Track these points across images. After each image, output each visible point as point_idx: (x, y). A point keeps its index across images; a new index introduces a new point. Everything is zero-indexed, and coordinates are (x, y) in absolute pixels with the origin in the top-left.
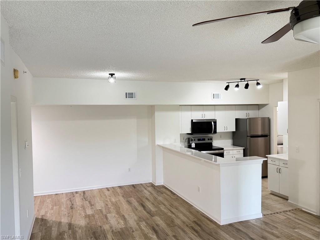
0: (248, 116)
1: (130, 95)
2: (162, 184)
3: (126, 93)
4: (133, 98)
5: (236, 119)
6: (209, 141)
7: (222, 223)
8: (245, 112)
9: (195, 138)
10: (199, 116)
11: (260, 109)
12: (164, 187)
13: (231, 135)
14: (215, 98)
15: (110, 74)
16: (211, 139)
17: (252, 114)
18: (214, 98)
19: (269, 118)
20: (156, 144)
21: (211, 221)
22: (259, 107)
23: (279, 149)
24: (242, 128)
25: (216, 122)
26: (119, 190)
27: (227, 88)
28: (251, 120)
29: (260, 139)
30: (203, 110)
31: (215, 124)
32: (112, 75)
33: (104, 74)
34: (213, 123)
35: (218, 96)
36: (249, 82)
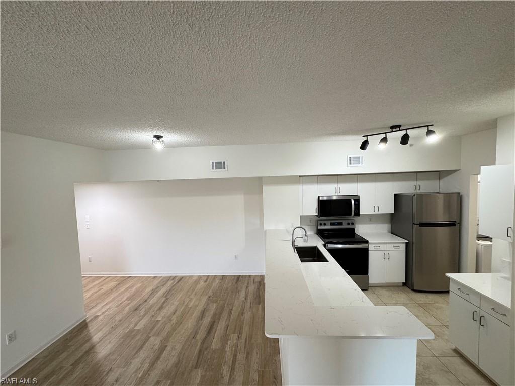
0: (418, 188)
1: (219, 166)
3: (212, 163)
4: (222, 169)
5: (395, 195)
6: (350, 226)
8: (413, 184)
9: (326, 222)
11: (442, 178)
13: (388, 218)
14: (353, 164)
15: (155, 136)
16: (352, 224)
17: (425, 187)
18: (350, 164)
19: (459, 193)
20: (265, 229)
22: (439, 175)
23: (480, 248)
25: (359, 200)
27: (364, 146)
29: (440, 229)
30: (338, 182)
31: (356, 203)
32: (158, 137)
33: (145, 136)
34: (353, 201)
35: (357, 160)
36: (409, 132)
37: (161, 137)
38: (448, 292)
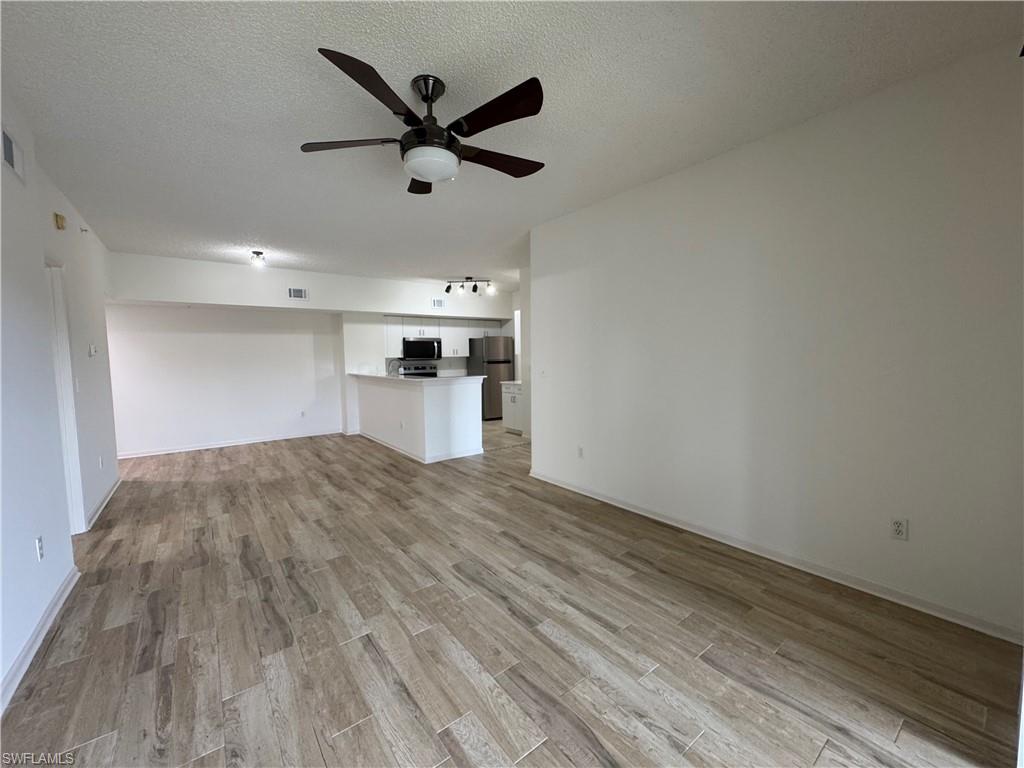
0: (486, 335)
1: (298, 294)
2: (358, 433)
3: (290, 290)
4: (302, 297)
5: (470, 340)
6: (432, 371)
7: (427, 461)
8: (483, 330)
9: (410, 366)
10: (414, 333)
11: (502, 325)
12: (360, 436)
13: (464, 363)
14: (436, 306)
15: (254, 253)
16: (435, 368)
17: (492, 332)
18: (434, 306)
19: (511, 338)
20: (347, 372)
21: (413, 461)
22: (501, 323)
24: (478, 353)
25: (441, 342)
26: (284, 443)
27: (448, 289)
28: (489, 340)
29: (502, 365)
30: (421, 324)
31: (439, 345)
32: (258, 254)
33: (244, 252)
34: (436, 344)
35: (439, 303)
36: (478, 283)
37: (261, 253)
38: (501, 418)
